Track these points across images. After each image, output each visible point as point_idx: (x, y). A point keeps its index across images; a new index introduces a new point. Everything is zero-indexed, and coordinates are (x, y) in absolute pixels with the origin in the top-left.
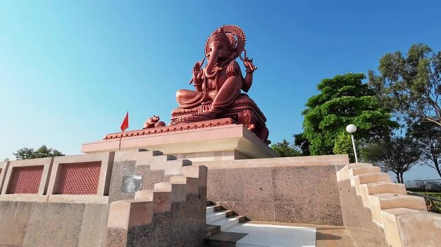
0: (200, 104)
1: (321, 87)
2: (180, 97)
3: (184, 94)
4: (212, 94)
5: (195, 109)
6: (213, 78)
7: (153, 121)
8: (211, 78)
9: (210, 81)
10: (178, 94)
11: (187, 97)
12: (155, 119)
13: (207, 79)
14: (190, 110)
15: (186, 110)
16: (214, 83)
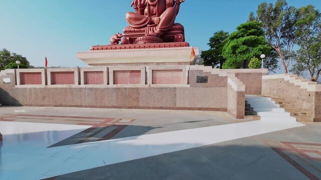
0: (146, 26)
1: (239, 28)
2: (130, 18)
3: (133, 16)
4: (155, 19)
5: (143, 29)
6: (154, 6)
7: (118, 37)
8: (153, 6)
9: (152, 7)
10: (128, 16)
11: (136, 19)
12: (119, 35)
13: (149, 5)
14: (139, 30)
15: (136, 30)
16: (155, 9)
